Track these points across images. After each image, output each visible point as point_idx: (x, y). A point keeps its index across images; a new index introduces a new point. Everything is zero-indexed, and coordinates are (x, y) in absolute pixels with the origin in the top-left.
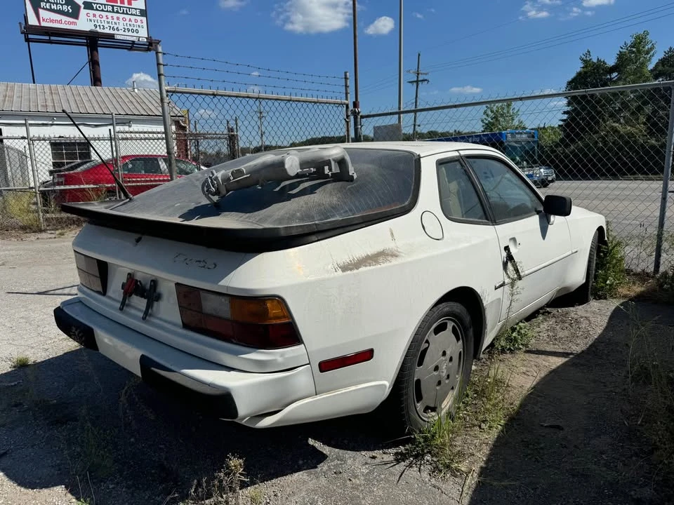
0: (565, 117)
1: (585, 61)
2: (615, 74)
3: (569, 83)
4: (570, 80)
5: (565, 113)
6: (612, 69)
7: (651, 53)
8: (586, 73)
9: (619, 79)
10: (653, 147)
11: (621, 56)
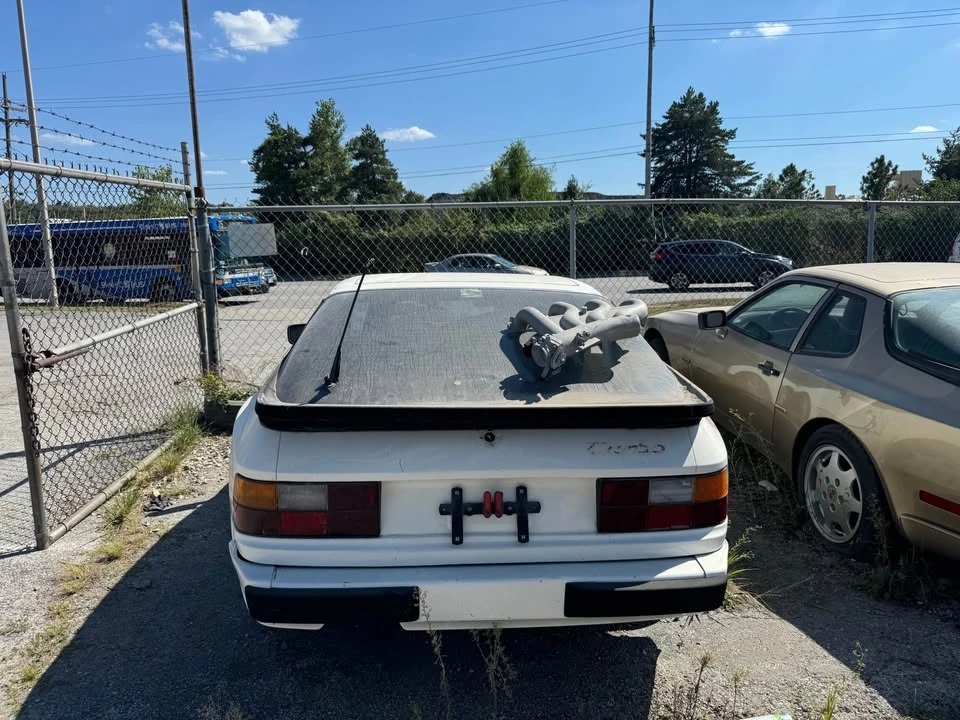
0: (257, 196)
1: (272, 127)
2: (309, 148)
3: (257, 152)
4: (256, 148)
5: (255, 191)
6: (306, 142)
7: (342, 126)
8: (276, 142)
9: (316, 154)
10: (368, 241)
11: (314, 127)
